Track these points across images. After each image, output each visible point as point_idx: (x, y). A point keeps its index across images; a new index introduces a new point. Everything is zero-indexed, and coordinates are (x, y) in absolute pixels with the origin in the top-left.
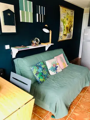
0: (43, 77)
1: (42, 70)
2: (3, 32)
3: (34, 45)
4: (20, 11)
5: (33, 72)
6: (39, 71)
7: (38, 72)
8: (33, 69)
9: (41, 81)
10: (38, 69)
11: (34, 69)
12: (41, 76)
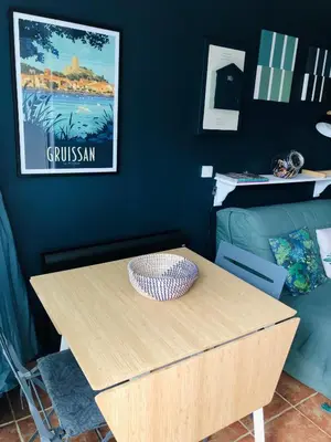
0: (305, 277)
1: (305, 255)
2: (204, 128)
3: (285, 172)
4: (259, 68)
5: (277, 256)
6: (295, 256)
7: (291, 258)
8: (278, 245)
9: (297, 290)
10: (293, 248)
11: (281, 249)
12: (301, 272)
